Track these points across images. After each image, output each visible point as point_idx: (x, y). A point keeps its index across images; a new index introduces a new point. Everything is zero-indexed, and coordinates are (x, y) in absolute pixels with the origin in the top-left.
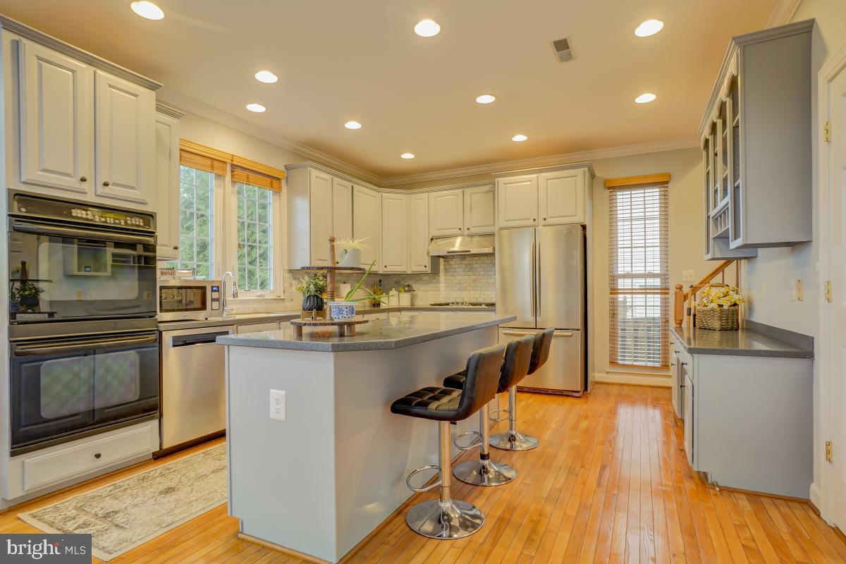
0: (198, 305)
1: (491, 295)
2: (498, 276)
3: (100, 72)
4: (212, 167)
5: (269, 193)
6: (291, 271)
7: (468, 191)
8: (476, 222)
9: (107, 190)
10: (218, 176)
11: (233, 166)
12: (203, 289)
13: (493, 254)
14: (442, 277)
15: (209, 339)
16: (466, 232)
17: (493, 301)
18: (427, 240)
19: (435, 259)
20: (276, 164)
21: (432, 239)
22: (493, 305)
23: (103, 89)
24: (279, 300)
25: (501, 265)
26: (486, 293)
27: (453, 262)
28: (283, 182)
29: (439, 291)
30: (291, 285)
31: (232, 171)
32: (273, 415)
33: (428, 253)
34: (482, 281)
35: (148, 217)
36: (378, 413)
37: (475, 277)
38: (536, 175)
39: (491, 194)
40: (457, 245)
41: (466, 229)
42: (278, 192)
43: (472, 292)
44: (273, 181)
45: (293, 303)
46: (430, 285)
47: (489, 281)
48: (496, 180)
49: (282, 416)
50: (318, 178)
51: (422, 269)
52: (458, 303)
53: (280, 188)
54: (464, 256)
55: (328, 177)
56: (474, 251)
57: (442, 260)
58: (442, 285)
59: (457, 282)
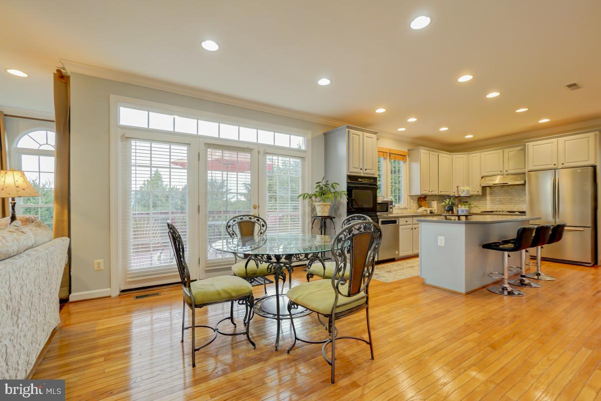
0: (386, 210)
1: (523, 207)
2: (527, 197)
3: (364, 133)
4: (383, 155)
5: (401, 162)
6: (410, 196)
7: (506, 151)
8: (512, 167)
9: (367, 172)
10: (385, 158)
11: (390, 153)
12: (388, 204)
13: (524, 185)
14: (488, 198)
15: (394, 222)
16: (505, 173)
17: (524, 210)
18: (479, 177)
19: (484, 188)
20: (404, 149)
21: (482, 177)
22: (524, 212)
23: (365, 138)
24: (406, 208)
25: (530, 191)
26: (519, 206)
27: (495, 189)
28: (407, 157)
29: (486, 204)
30: (410, 202)
31: (390, 156)
32: (439, 244)
33: (480, 185)
34: (516, 199)
35: (375, 179)
36: (477, 249)
37: (511, 197)
38: (557, 139)
39: (523, 151)
40: (498, 180)
41: (505, 171)
42: (405, 161)
43: (508, 205)
44: (403, 156)
45: (411, 210)
46: (481, 202)
47: (521, 199)
48: (527, 144)
49: (443, 245)
50: (423, 153)
51: (476, 193)
52: (499, 211)
53: (406, 160)
54: (503, 186)
55: (428, 152)
56: (510, 183)
57: (488, 188)
58: (488, 202)
59: (498, 200)
